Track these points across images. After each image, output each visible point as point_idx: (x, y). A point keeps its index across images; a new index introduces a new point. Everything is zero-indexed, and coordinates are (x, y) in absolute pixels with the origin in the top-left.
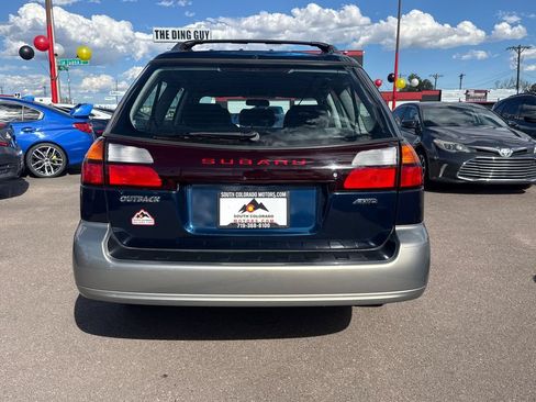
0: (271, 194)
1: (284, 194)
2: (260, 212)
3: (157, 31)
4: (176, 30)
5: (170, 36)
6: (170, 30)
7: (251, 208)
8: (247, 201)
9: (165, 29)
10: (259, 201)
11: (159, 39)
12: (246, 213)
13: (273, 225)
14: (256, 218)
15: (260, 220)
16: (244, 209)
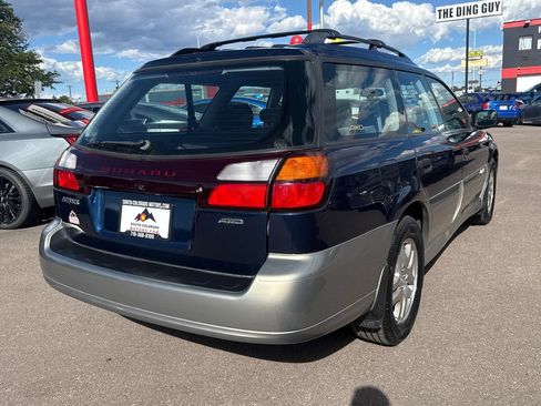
0: (158, 205)
1: (168, 206)
2: (149, 221)
3: (440, 11)
4: (461, 6)
5: (454, 14)
6: (455, 7)
7: (143, 218)
8: (141, 210)
9: (449, 7)
10: (150, 211)
11: (442, 19)
12: (140, 222)
13: (158, 237)
14: (146, 229)
15: (148, 230)
16: (139, 217)
